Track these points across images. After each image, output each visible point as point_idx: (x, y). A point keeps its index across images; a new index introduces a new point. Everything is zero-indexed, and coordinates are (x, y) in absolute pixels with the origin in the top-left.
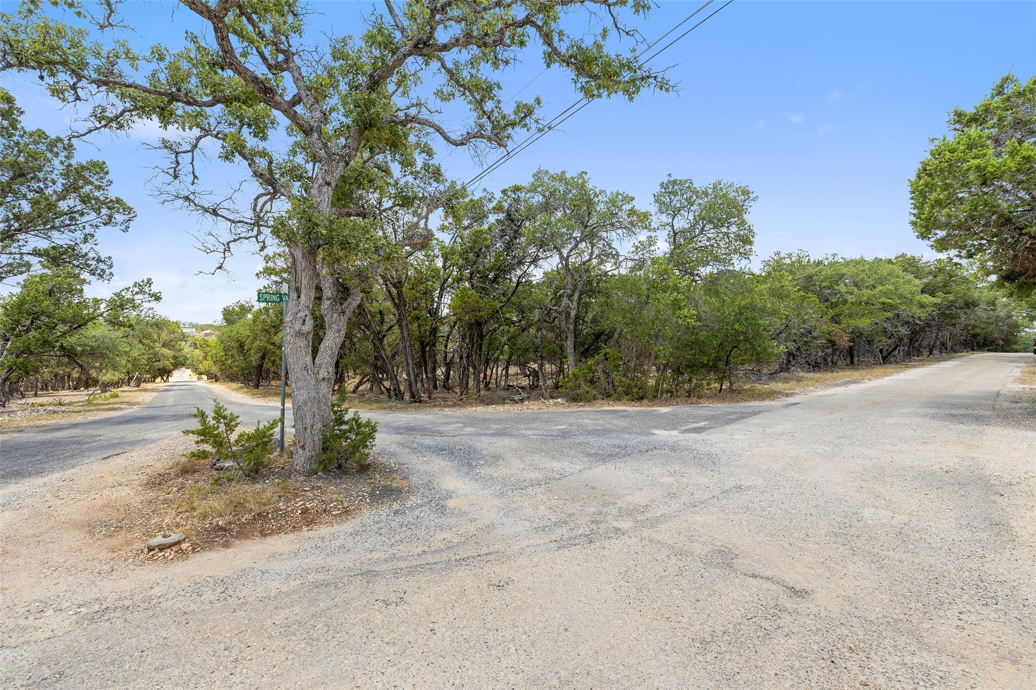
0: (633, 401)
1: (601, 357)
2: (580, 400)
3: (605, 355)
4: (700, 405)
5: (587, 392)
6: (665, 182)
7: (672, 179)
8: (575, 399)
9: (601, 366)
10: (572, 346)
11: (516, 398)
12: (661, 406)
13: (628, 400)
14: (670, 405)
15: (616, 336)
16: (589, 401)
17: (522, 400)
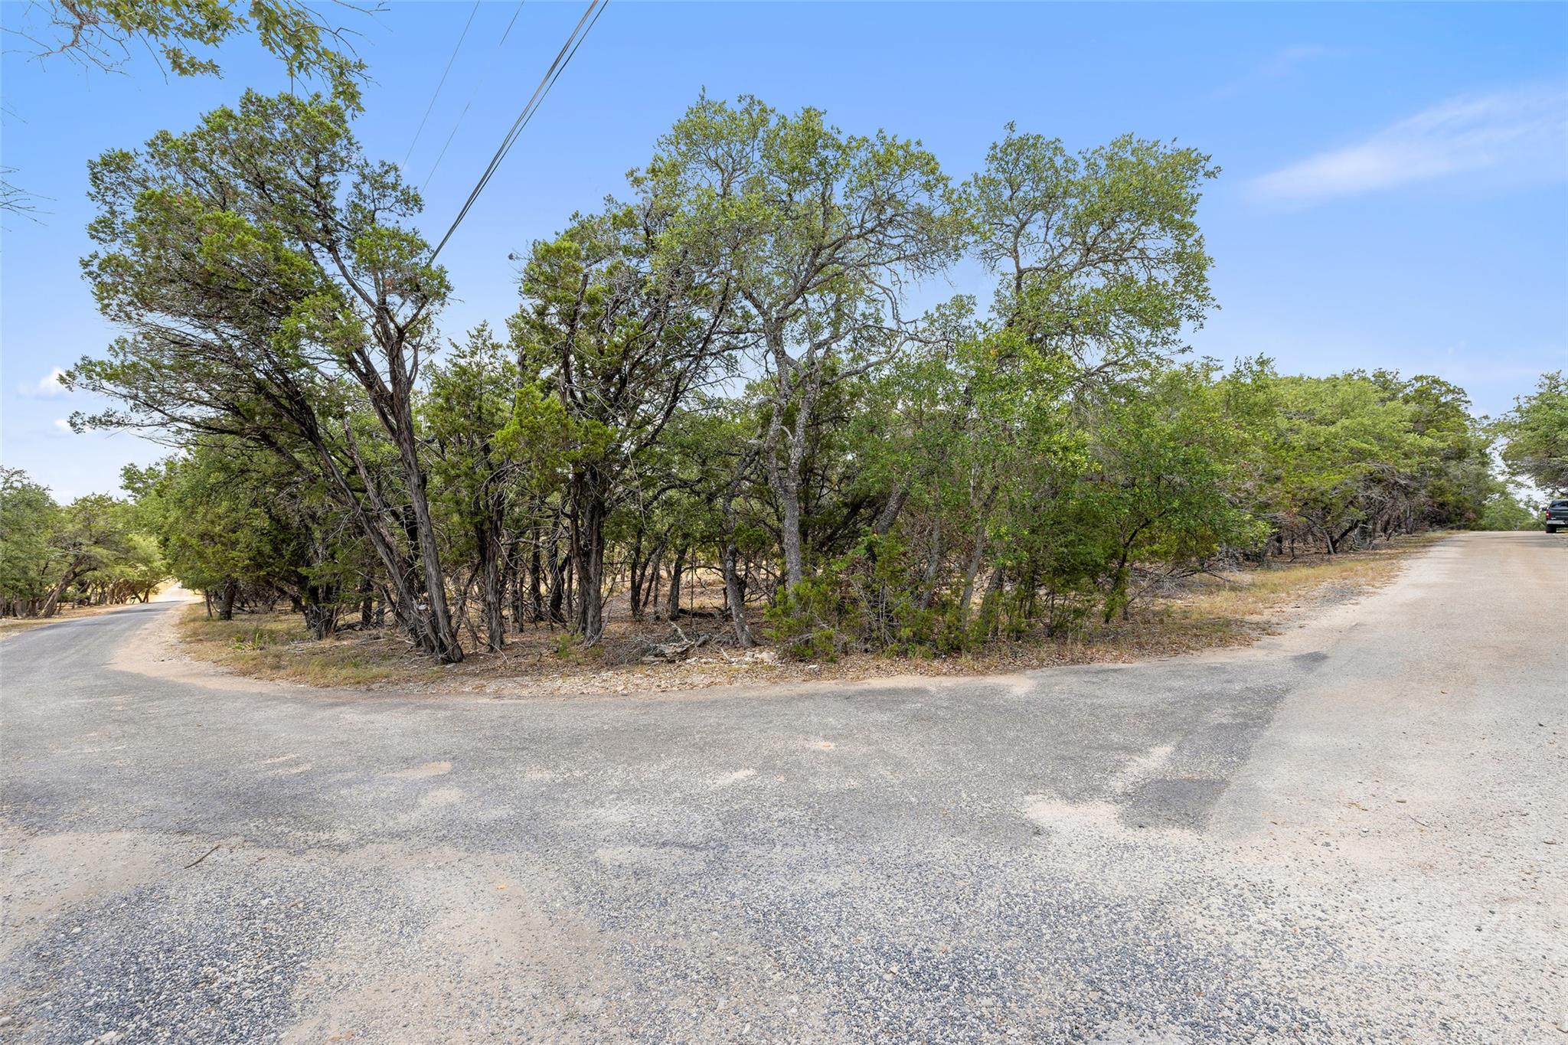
0: (936, 656)
1: (859, 552)
2: (813, 658)
3: (870, 548)
4: (1096, 665)
5: (829, 638)
6: (1001, 143)
7: (1015, 136)
8: (800, 654)
9: (860, 573)
10: (795, 529)
11: (669, 650)
12: (1005, 671)
13: (925, 657)
14: (1026, 667)
15: (892, 504)
16: (832, 660)
17: (685, 655)
